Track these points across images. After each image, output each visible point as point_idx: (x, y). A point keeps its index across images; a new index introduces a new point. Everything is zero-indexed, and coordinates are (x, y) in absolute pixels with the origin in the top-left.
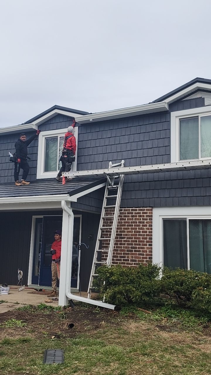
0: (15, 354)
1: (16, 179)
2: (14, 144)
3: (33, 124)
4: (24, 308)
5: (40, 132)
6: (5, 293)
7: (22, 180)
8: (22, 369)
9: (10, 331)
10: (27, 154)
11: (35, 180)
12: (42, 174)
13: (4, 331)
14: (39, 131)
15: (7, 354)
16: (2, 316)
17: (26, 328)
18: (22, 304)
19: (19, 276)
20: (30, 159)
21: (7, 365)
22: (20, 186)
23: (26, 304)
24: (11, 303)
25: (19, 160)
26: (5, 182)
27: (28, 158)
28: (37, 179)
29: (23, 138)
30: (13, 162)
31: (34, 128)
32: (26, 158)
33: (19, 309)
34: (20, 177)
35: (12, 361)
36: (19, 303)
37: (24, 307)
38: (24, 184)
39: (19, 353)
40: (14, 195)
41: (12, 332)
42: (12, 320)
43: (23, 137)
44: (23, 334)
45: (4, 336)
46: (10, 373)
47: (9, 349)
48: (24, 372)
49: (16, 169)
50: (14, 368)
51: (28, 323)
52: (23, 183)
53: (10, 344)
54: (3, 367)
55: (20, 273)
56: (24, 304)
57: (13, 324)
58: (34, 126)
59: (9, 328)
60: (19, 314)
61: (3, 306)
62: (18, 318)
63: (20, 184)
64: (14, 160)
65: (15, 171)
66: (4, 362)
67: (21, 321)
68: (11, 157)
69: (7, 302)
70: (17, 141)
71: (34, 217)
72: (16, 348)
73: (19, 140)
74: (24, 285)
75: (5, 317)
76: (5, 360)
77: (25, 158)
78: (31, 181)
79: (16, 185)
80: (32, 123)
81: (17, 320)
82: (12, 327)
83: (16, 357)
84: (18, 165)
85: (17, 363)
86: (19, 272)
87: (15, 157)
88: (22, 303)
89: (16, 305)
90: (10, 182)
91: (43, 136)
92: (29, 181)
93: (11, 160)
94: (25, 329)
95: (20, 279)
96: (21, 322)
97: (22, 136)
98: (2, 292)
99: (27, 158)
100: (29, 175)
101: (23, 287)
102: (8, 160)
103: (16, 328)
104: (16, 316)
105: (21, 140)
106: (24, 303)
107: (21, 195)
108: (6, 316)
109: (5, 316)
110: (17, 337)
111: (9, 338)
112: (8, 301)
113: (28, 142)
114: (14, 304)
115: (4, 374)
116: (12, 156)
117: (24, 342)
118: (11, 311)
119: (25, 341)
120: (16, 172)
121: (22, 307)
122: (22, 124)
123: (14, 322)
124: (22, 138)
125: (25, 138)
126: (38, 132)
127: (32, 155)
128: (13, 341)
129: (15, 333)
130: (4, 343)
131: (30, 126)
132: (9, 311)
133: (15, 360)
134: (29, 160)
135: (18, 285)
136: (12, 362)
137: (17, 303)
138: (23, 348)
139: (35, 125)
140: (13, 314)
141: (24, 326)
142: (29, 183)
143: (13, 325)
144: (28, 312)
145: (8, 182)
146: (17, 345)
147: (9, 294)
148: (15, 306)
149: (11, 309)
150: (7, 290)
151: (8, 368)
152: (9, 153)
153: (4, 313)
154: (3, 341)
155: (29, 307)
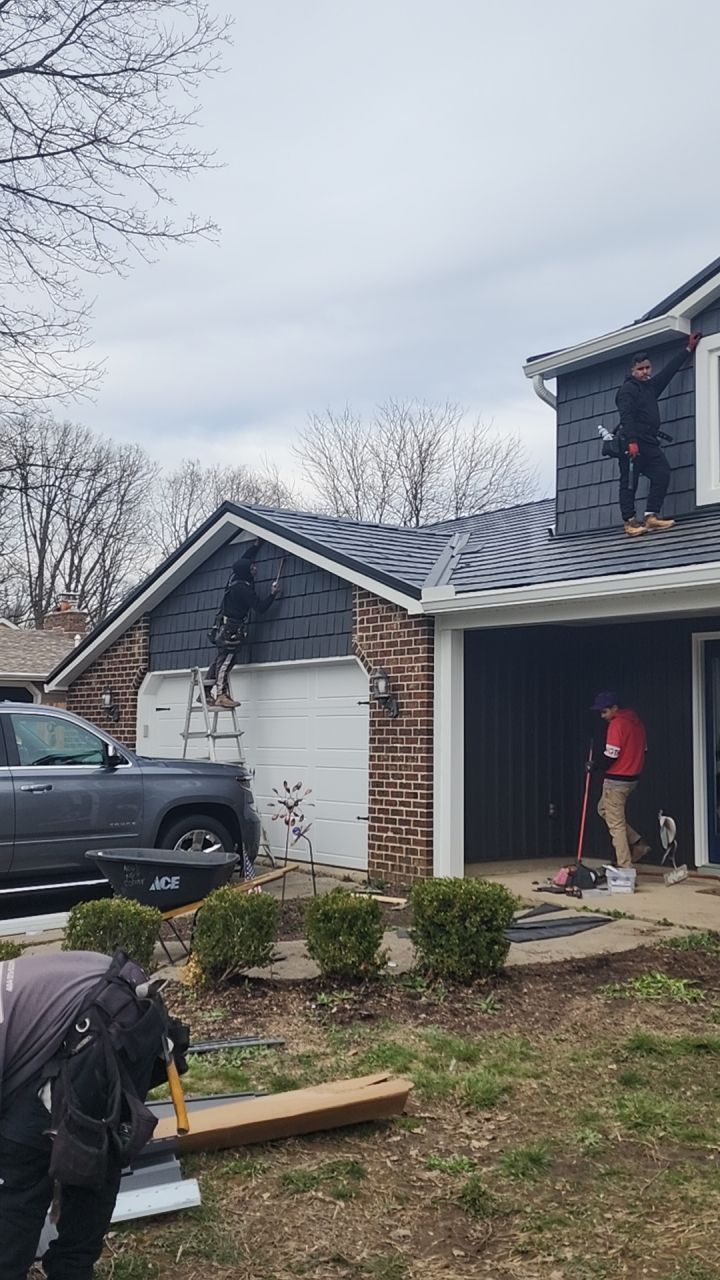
0: (675, 1085)
1: (628, 512)
2: (612, 395)
3: (673, 317)
4: (690, 942)
5: (701, 337)
6: (624, 890)
7: (647, 513)
8: (703, 1137)
9: (652, 1010)
10: (657, 424)
11: (692, 510)
12: (713, 488)
13: (633, 1010)
14: (695, 338)
15: (648, 1082)
16: (619, 961)
17: (701, 1004)
18: (681, 927)
19: (663, 835)
20: (669, 439)
21: (650, 1118)
22: (643, 534)
23: (695, 928)
24: (647, 920)
25: (633, 447)
26: (592, 527)
27: (663, 435)
28: (698, 504)
29: (643, 371)
30: (613, 455)
31: (677, 329)
32: (654, 436)
33: (674, 943)
34: (640, 505)
35: (665, 1108)
36: (672, 925)
37: (692, 938)
38: (656, 529)
39: (686, 1083)
40: (623, 568)
41: (658, 1015)
42: (654, 977)
43: (640, 369)
44: (693, 1024)
45: (634, 1025)
46: (666, 1143)
47: (653, 1068)
48: (709, 1146)
49: (624, 481)
50: (675, 1128)
51: (710, 990)
52: (652, 526)
53: (655, 1051)
54: (639, 1121)
55: (666, 823)
56: (688, 928)
57: (660, 988)
58: (676, 321)
59: (647, 1000)
60: (675, 959)
61: (619, 931)
62: (671, 972)
63: (641, 529)
64: (618, 451)
65: (623, 488)
66: (643, 1107)
67: (685, 981)
68: (606, 442)
69: (631, 918)
70: (621, 384)
71: (698, 638)
72: (677, 1066)
73: (630, 378)
74: (685, 866)
75: (631, 966)
76: (642, 1102)
77: (651, 437)
78: (678, 513)
79: (627, 535)
80: (669, 313)
81: (670, 979)
82: (657, 1000)
83: (680, 1097)
84: (631, 465)
85: (685, 1116)
86: (662, 820)
87: (620, 440)
88: (684, 924)
89: (662, 927)
90: (607, 524)
91: (711, 351)
92: (672, 514)
93: (608, 450)
94: (700, 1010)
95: (669, 845)
96: (685, 985)
97: (638, 365)
98: (613, 883)
99: (659, 439)
100: (671, 494)
101: (681, 872)
102: (595, 451)
103: (670, 1004)
104: (666, 964)
105: (634, 377)
106: (690, 924)
107: (647, 565)
108: (633, 961)
109: (630, 961)
110: (677, 1034)
111: (649, 1033)
112: (636, 915)
113: (659, 383)
114: (658, 927)
115: (643, 1145)
116: (608, 436)
117: (702, 1051)
118: (647, 946)
119: (704, 1046)
120: (626, 488)
121: (683, 938)
122: (636, 322)
123: (660, 982)
124: (637, 373)
125: (647, 368)
126: (692, 341)
127: (674, 424)
128: (664, 1042)
129: (670, 1018)
130: (634, 1046)
131: (664, 324)
132: (642, 947)
133: (675, 1106)
134: (668, 443)
135: (664, 865)
136: (666, 1111)
137: (667, 924)
138: (700, 1069)
139: (681, 316)
140: (657, 958)
141: (694, 1000)
142: (672, 521)
143: (659, 994)
144: (704, 955)
145: (602, 526)
146: (679, 1059)
147: (636, 891)
148: (659, 933)
149: (647, 941)
150: (628, 879)
151: (658, 1128)
152: (600, 427)
153: (626, 952)
154: (630, 1040)
155: (709, 939)
